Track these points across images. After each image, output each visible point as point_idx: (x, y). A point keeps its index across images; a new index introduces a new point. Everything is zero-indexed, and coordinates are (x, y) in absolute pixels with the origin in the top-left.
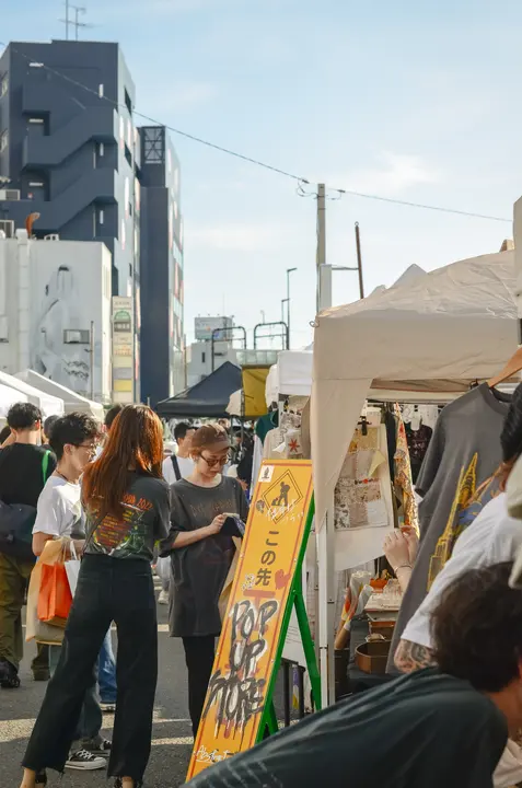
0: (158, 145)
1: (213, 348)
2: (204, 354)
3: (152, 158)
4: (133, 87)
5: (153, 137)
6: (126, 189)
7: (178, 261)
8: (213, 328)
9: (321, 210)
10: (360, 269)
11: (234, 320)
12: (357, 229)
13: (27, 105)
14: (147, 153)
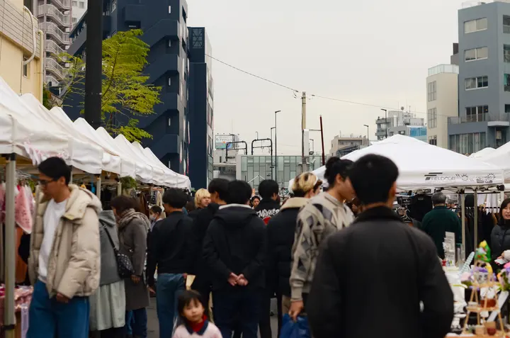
0: (200, 39)
1: (227, 154)
2: (221, 157)
3: (196, 45)
4: (186, 5)
5: (198, 35)
6: (183, 64)
7: (211, 105)
8: (226, 142)
9: (304, 104)
10: (322, 130)
11: (239, 137)
12: (321, 118)
13: (128, 18)
14: (194, 42)
